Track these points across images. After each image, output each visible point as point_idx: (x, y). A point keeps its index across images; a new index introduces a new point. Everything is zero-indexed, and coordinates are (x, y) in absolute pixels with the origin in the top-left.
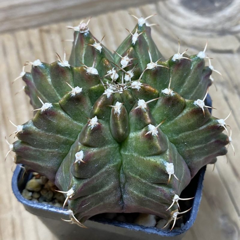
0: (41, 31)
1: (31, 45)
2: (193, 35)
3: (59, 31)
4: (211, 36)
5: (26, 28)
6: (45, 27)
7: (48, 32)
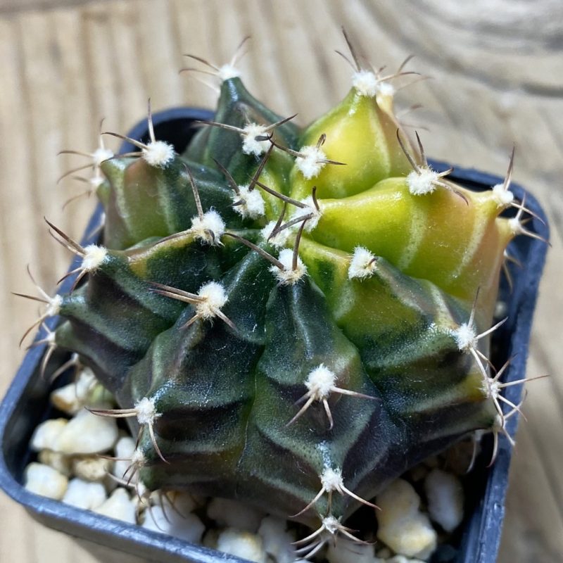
1: (55, 52)
2: (481, 45)
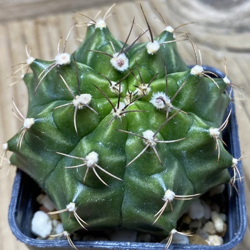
0: (37, 23)
3: (57, 24)
4: (228, 34)
5: (19, 19)
6: (42, 19)
7: (45, 24)
